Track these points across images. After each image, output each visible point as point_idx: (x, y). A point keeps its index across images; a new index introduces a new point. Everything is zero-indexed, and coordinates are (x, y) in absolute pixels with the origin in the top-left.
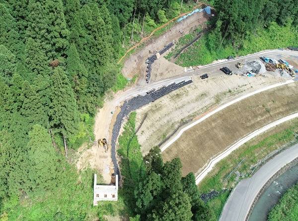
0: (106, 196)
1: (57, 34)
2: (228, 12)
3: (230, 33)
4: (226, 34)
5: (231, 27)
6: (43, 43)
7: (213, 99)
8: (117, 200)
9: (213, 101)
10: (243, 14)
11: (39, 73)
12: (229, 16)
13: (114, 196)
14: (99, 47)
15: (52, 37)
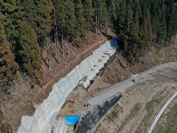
2: (131, 34)
7: (145, 110)
12: (132, 37)
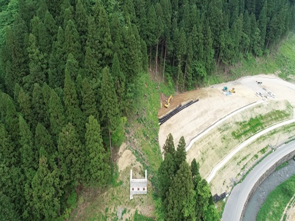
0: (138, 189)
1: (105, 45)
3: (221, 60)
4: (219, 60)
5: (222, 54)
6: (97, 52)
8: (146, 193)
10: (228, 43)
11: (94, 77)
13: (144, 189)
14: (132, 58)
15: (102, 48)
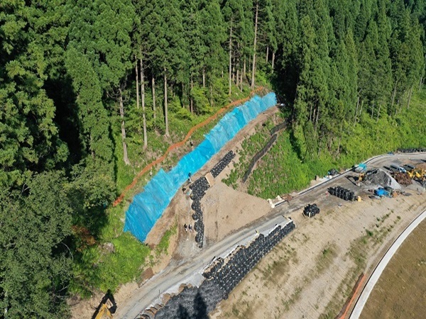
9: (351, 263)
